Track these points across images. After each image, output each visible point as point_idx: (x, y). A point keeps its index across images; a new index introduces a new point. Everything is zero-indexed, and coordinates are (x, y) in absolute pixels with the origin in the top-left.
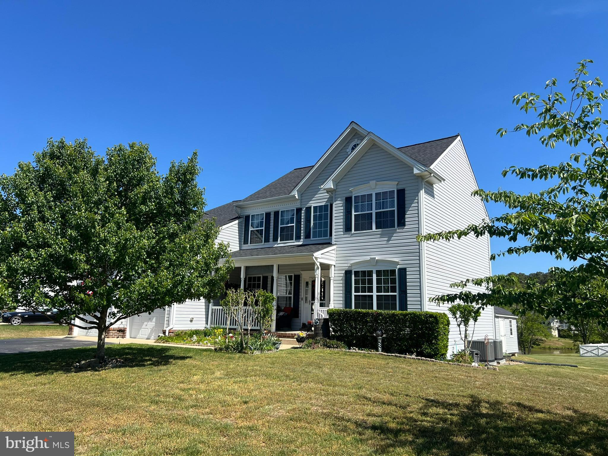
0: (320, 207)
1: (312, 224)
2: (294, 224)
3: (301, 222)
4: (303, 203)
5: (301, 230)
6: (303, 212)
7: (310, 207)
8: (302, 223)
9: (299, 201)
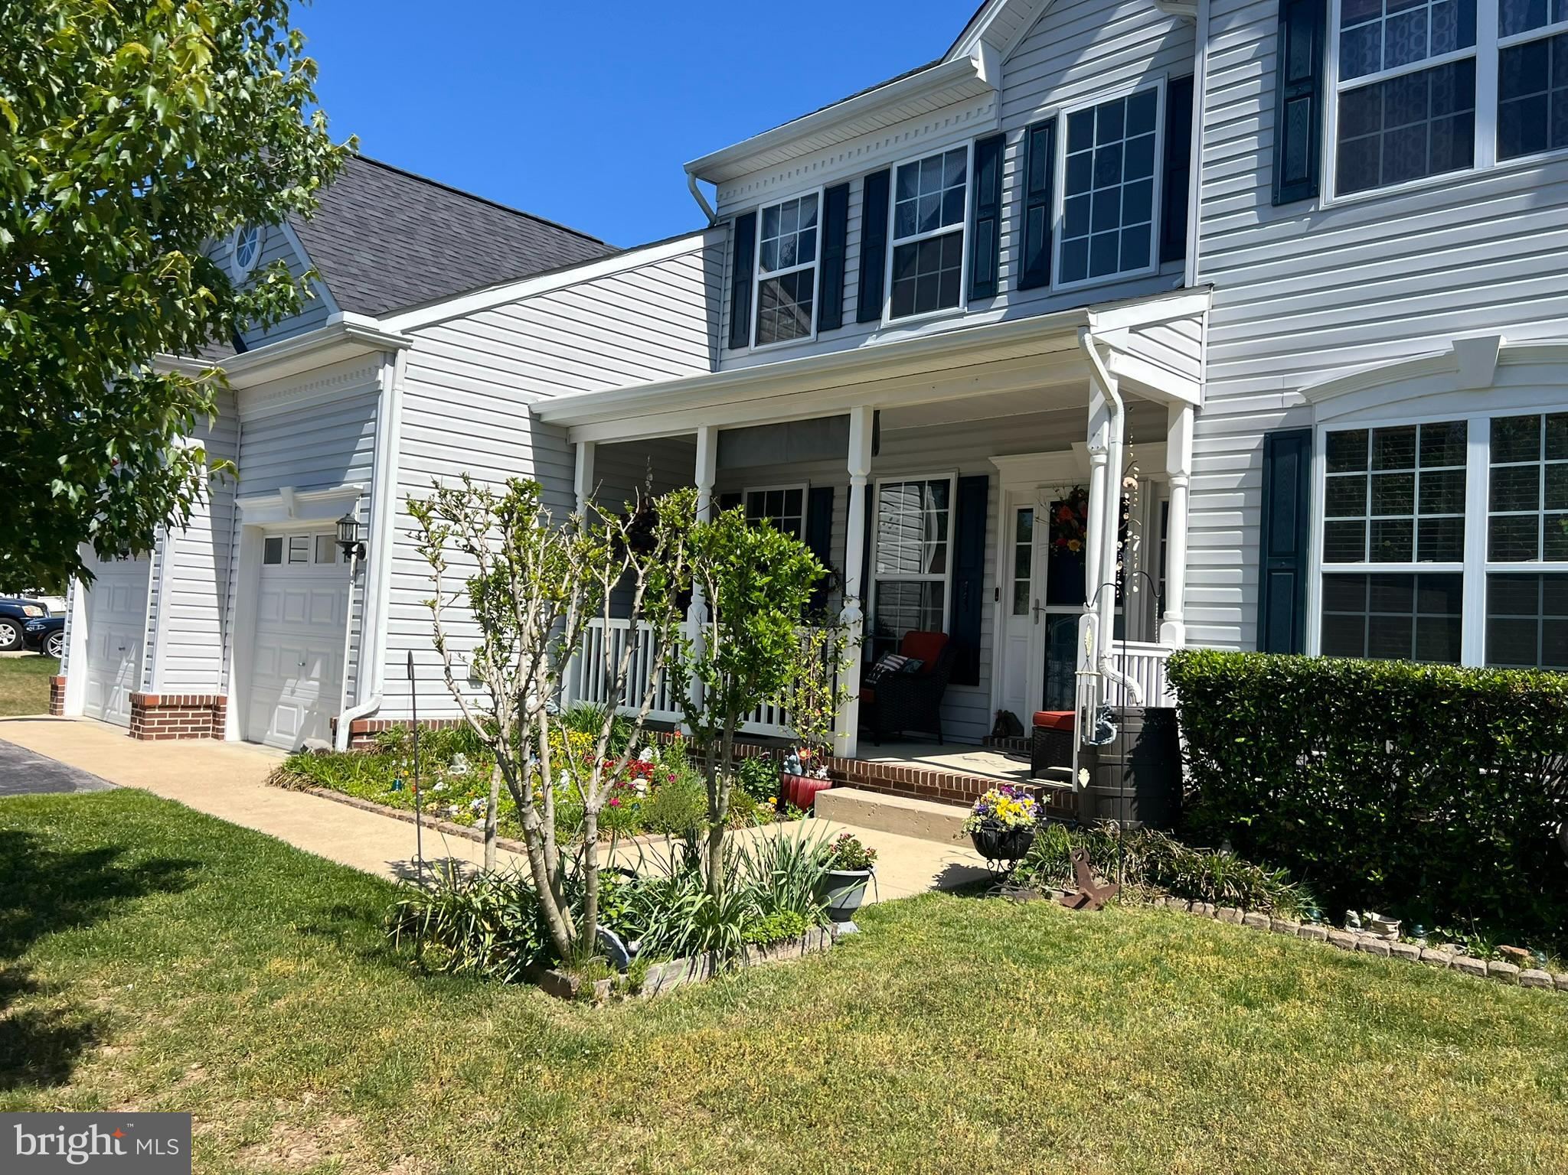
0: (1110, 111)
1: (1059, 211)
2: (964, 226)
3: (997, 205)
4: (1010, 109)
5: (996, 249)
6: (1010, 152)
7: (1051, 123)
8: (1006, 212)
9: (992, 98)
